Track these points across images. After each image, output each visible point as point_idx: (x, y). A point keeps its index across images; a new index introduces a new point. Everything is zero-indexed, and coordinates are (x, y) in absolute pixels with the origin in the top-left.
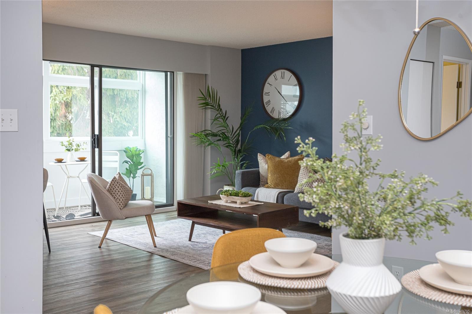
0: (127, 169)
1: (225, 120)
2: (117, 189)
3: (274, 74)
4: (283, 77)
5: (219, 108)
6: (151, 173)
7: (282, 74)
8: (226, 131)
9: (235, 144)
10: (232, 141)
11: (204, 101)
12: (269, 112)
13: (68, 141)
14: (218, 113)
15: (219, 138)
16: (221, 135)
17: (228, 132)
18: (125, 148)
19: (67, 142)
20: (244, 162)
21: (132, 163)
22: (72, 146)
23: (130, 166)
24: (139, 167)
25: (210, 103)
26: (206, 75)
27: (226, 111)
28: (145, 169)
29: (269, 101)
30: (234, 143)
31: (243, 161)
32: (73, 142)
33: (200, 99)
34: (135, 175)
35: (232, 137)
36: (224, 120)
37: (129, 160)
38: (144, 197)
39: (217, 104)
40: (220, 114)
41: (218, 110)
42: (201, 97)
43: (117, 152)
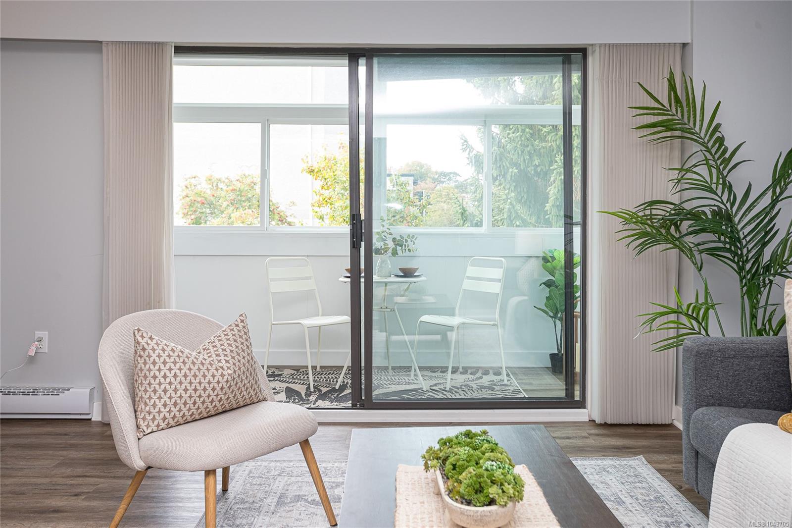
0: (548, 298)
11: (659, 118)
18: (543, 252)
22: (385, 243)
25: (679, 124)
26: (684, 44)
36: (720, 171)
37: (554, 279)
42: (652, 106)
43: (503, 259)
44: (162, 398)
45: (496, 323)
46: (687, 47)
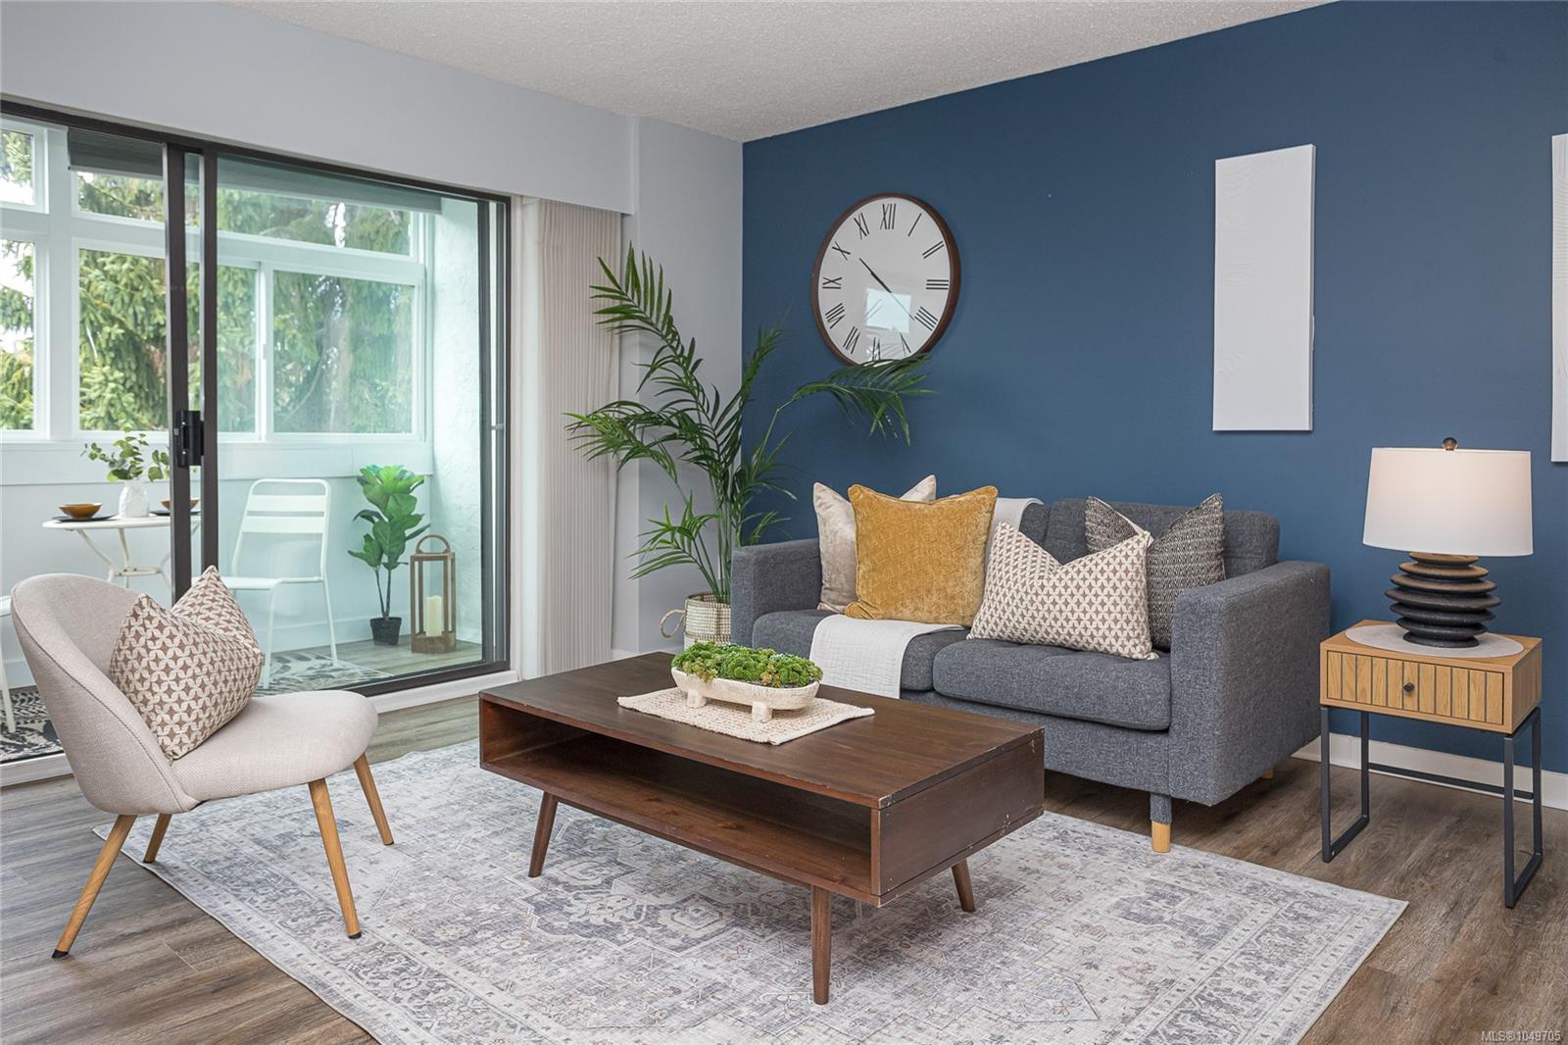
0: (367, 537)
1: (690, 369)
2: (157, 660)
3: (856, 214)
4: (888, 223)
5: (669, 331)
6: (446, 551)
7: (885, 214)
8: (694, 405)
9: (724, 450)
10: (716, 441)
11: (617, 303)
12: (839, 343)
13: (121, 443)
14: (665, 344)
15: (668, 430)
16: (675, 421)
17: (698, 409)
18: (361, 470)
19: (119, 447)
20: (760, 514)
21: (386, 520)
22: (136, 459)
23: (378, 530)
24: (408, 532)
25: (637, 312)
26: (623, 215)
27: (693, 340)
28: (426, 537)
29: (839, 309)
30: (721, 448)
31: (754, 513)
32: (142, 448)
33: (603, 293)
34: (397, 558)
35: (717, 427)
36: (685, 370)
37: (375, 509)
38: (425, 630)
39: (662, 318)
40: (672, 347)
41: (664, 337)
42: (607, 286)
43: (323, 482)
44: (199, 698)
45: (321, 578)
46: (626, 219)
